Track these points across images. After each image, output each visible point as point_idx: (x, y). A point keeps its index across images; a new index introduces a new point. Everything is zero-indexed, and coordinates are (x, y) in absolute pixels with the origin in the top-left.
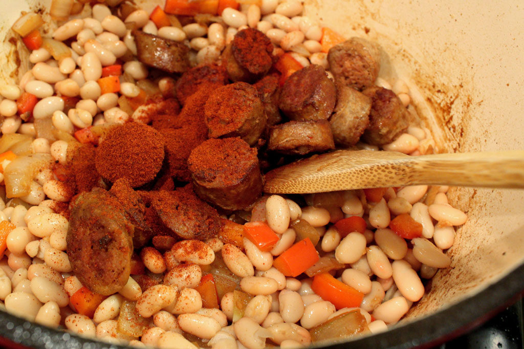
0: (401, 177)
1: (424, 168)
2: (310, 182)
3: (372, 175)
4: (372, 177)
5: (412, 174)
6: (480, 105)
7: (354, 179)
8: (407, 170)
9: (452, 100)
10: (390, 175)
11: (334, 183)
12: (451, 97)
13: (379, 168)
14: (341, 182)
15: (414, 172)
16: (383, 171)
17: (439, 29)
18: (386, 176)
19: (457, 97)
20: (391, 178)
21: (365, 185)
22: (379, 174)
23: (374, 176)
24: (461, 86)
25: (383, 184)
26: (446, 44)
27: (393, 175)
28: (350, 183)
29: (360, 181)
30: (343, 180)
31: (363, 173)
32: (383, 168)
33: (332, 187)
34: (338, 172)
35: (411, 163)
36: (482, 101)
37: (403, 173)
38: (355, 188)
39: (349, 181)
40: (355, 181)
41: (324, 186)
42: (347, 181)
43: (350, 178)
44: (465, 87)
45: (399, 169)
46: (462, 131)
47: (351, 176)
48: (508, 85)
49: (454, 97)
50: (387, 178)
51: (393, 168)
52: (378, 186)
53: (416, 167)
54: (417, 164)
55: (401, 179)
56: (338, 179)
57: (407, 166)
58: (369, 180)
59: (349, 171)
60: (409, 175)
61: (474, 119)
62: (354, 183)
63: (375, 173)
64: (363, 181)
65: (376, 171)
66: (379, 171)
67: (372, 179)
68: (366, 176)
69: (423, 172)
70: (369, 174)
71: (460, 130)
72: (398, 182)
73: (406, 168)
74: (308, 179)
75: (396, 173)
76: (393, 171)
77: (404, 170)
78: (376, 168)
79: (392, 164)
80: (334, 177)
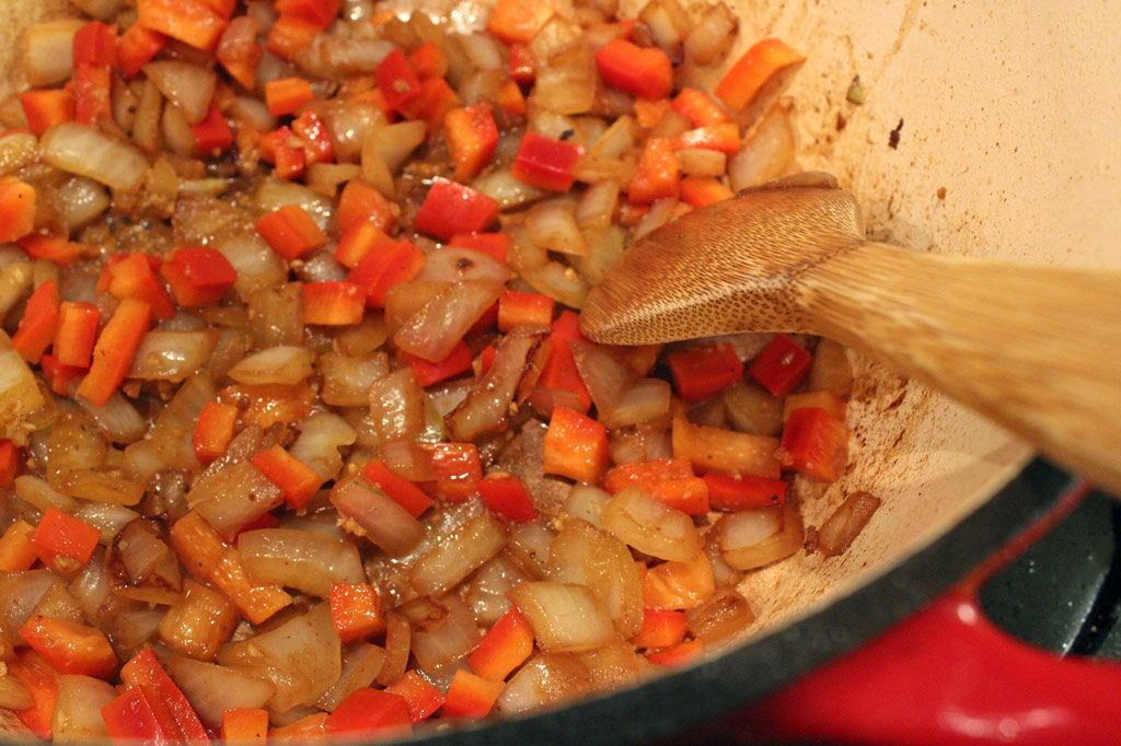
0: (784, 316)
1: (811, 306)
2: (643, 326)
3: (739, 310)
4: (740, 314)
5: (798, 315)
8: (790, 305)
10: (768, 311)
11: (684, 326)
13: (745, 296)
14: (694, 324)
15: (800, 311)
16: (754, 302)
18: (762, 312)
20: (771, 316)
22: (749, 307)
23: (744, 311)
25: (765, 328)
27: (771, 311)
28: (709, 324)
29: (724, 320)
30: (697, 320)
31: (723, 305)
32: (752, 297)
35: (792, 291)
37: (784, 310)
39: (707, 321)
40: (716, 320)
41: (668, 332)
42: (703, 322)
43: (706, 316)
45: (776, 301)
47: (706, 311)
50: (766, 318)
51: (767, 297)
53: (800, 301)
54: (800, 294)
55: (787, 321)
56: (686, 318)
57: (787, 297)
58: (739, 319)
60: (794, 315)
62: (716, 324)
63: (743, 306)
64: (730, 321)
65: (743, 302)
66: (749, 302)
67: (743, 318)
68: (730, 311)
69: (809, 314)
70: (733, 306)
72: (784, 325)
73: (786, 302)
74: (637, 318)
75: (775, 309)
76: (769, 304)
77: (784, 305)
78: (740, 295)
79: (763, 290)
80: (677, 316)
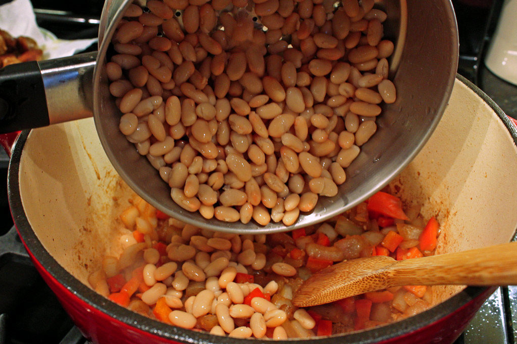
0: (382, 283)
1: (394, 275)
2: (326, 296)
3: (365, 284)
4: (365, 285)
5: (389, 280)
6: (455, 215)
7: (354, 288)
8: (385, 278)
9: (436, 213)
10: (376, 282)
11: (342, 294)
12: (436, 212)
13: (368, 279)
14: (346, 292)
15: (389, 278)
16: (371, 280)
17: (422, 162)
18: (373, 283)
19: (439, 211)
20: (377, 284)
21: (363, 291)
22: (369, 282)
23: (366, 284)
24: (442, 203)
25: (374, 289)
26: (429, 173)
27: (378, 282)
28: (352, 291)
29: (358, 289)
30: (348, 290)
31: (358, 283)
32: (370, 278)
33: (342, 297)
34: (343, 285)
35: (386, 272)
36: (456, 212)
37: (383, 280)
38: (356, 294)
39: (352, 290)
40: (355, 290)
41: (336, 297)
42: (350, 291)
43: (352, 288)
44: (445, 203)
45: (380, 277)
46: (445, 236)
47: (351, 287)
48: (471, 199)
49: (437, 212)
50: (375, 285)
51: (376, 277)
52: (371, 290)
53: (389, 275)
54: (389, 273)
55: (383, 284)
56: (344, 290)
57: (384, 275)
58: (364, 288)
59: (349, 283)
60: (387, 281)
61: (452, 226)
62: (355, 291)
63: (366, 282)
64: (361, 289)
65: (367, 281)
66: (369, 281)
67: (366, 287)
68: (361, 285)
69: (394, 278)
70: (362, 283)
71: (444, 235)
72: (382, 286)
73: (384, 277)
74: (324, 293)
75: (379, 281)
76: (376, 279)
77: (383, 278)
78: (365, 278)
79: (375, 275)
80: (341, 290)
